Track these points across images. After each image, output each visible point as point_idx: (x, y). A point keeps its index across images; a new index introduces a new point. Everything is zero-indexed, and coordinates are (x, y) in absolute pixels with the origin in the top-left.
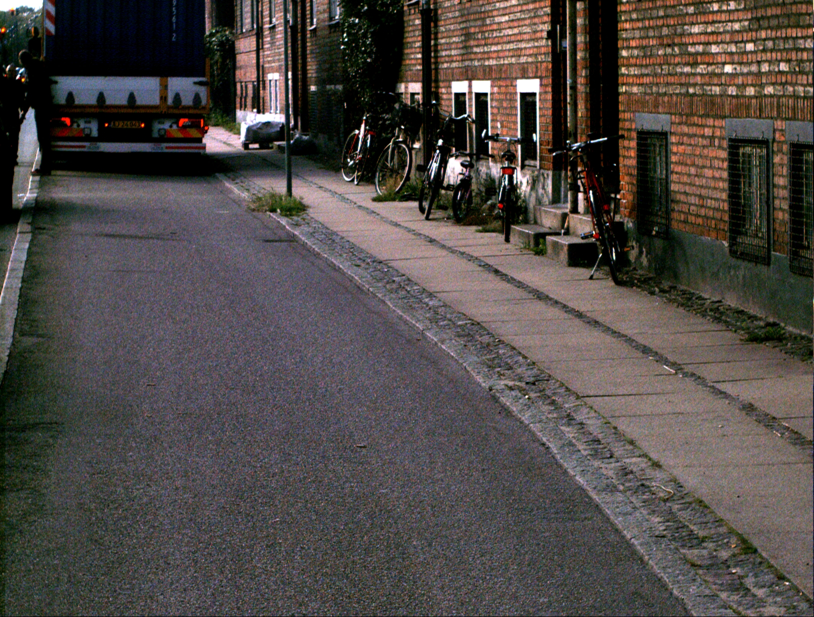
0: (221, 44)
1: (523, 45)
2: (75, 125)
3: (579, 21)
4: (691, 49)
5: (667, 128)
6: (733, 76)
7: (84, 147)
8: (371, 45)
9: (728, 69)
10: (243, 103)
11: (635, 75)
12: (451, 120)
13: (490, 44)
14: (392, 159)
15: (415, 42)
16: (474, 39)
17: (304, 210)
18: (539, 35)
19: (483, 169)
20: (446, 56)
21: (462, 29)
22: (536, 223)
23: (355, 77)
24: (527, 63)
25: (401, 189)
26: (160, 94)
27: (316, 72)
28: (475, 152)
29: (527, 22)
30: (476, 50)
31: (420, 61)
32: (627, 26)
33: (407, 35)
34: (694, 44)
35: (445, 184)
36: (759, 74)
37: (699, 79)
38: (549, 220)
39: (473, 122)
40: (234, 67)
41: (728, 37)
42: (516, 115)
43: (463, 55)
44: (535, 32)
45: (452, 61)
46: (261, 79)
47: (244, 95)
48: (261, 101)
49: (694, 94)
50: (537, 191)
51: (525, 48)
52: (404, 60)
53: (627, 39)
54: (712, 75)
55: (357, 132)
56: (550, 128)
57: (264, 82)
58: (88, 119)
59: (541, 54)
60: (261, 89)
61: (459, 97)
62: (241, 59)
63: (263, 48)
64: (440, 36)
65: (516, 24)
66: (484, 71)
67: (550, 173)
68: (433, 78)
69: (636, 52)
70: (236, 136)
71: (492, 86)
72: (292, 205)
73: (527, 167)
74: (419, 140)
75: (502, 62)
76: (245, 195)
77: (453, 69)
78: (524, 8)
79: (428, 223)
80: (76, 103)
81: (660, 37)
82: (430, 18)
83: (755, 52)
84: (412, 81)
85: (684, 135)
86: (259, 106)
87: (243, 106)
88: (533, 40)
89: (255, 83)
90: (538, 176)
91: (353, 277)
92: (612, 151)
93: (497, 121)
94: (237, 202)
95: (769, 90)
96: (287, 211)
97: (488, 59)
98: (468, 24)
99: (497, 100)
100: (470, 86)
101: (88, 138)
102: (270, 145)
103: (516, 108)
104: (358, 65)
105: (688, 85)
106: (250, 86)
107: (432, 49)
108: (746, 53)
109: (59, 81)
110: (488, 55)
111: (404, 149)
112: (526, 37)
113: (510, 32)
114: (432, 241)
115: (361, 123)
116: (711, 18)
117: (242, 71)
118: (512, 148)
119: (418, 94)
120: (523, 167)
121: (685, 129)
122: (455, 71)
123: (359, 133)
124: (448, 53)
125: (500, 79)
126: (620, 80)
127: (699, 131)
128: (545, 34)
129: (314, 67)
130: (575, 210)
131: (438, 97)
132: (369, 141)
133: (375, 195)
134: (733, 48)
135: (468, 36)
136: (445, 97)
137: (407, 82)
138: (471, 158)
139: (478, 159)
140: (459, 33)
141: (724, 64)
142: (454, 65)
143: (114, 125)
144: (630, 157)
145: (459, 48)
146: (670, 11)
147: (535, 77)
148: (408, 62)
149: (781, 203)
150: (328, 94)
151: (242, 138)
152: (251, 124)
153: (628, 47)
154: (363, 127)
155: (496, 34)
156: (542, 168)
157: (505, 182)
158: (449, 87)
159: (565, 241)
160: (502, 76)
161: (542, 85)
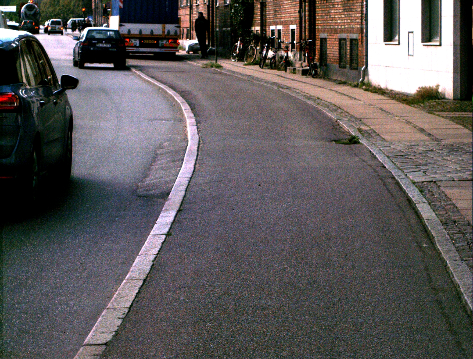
1: (292, 15)
2: (131, 42)
3: (307, 8)
4: (332, 16)
5: (326, 37)
6: (340, 23)
7: (134, 50)
8: (242, 14)
9: (339, 21)
11: (320, 23)
12: (270, 38)
13: (282, 14)
14: (250, 52)
16: (278, 12)
17: (222, 67)
18: (296, 12)
19: (280, 53)
21: (273, 9)
22: (294, 66)
23: (236, 25)
24: (293, 20)
25: (253, 62)
26: (162, 30)
28: (277, 47)
29: (293, 8)
30: (278, 16)
31: (260, 19)
32: (318, 10)
34: (332, 15)
35: (268, 58)
36: (345, 23)
37: (333, 24)
38: (297, 65)
39: (277, 38)
41: (338, 13)
43: (274, 17)
46: (191, 26)
48: (191, 35)
49: (332, 28)
50: (295, 58)
51: (292, 16)
53: (318, 14)
54: (336, 23)
55: (237, 44)
56: (299, 39)
58: (136, 39)
59: (296, 17)
61: (273, 31)
63: (192, 13)
64: (266, 11)
65: (290, 8)
66: (281, 22)
67: (299, 52)
68: (264, 25)
69: (320, 17)
71: (283, 27)
72: (218, 65)
74: (259, 46)
75: (286, 20)
76: (199, 64)
77: (271, 22)
78: (292, 3)
79: (263, 69)
80: (132, 33)
81: (325, 13)
82: (263, 5)
83: (344, 17)
84: (257, 26)
85: (330, 38)
86: (190, 37)
87: (182, 38)
89: (189, 28)
90: (295, 54)
92: (313, 44)
93: (284, 38)
94: (197, 66)
95: (346, 26)
96: (217, 67)
98: (276, 8)
99: (284, 31)
100: (276, 27)
101: (136, 46)
103: (289, 33)
104: (237, 20)
105: (330, 26)
107: (264, 15)
108: (342, 17)
109: (125, 25)
110: (281, 18)
111: (254, 49)
112: (293, 12)
113: (288, 10)
116: (336, 9)
118: (288, 46)
119: (259, 30)
120: (292, 51)
121: (330, 37)
124: (269, 16)
125: (285, 25)
126: (316, 25)
127: (333, 37)
128: (297, 12)
130: (305, 61)
131: (265, 31)
132: (241, 47)
133: (244, 64)
134: (340, 16)
135: (276, 11)
136: (268, 31)
137: (255, 26)
138: (276, 49)
139: (278, 50)
140: (273, 10)
141: (338, 20)
142: (271, 20)
143: (145, 41)
144: (318, 45)
146: (327, 7)
147: (295, 24)
148: (255, 19)
149: (348, 53)
150: (224, 31)
151: (187, 49)
152: (190, 44)
153: (318, 16)
154: (239, 42)
155: (284, 11)
156: (297, 51)
157: (286, 55)
158: (269, 28)
159: (301, 69)
160: (285, 24)
161: (297, 26)
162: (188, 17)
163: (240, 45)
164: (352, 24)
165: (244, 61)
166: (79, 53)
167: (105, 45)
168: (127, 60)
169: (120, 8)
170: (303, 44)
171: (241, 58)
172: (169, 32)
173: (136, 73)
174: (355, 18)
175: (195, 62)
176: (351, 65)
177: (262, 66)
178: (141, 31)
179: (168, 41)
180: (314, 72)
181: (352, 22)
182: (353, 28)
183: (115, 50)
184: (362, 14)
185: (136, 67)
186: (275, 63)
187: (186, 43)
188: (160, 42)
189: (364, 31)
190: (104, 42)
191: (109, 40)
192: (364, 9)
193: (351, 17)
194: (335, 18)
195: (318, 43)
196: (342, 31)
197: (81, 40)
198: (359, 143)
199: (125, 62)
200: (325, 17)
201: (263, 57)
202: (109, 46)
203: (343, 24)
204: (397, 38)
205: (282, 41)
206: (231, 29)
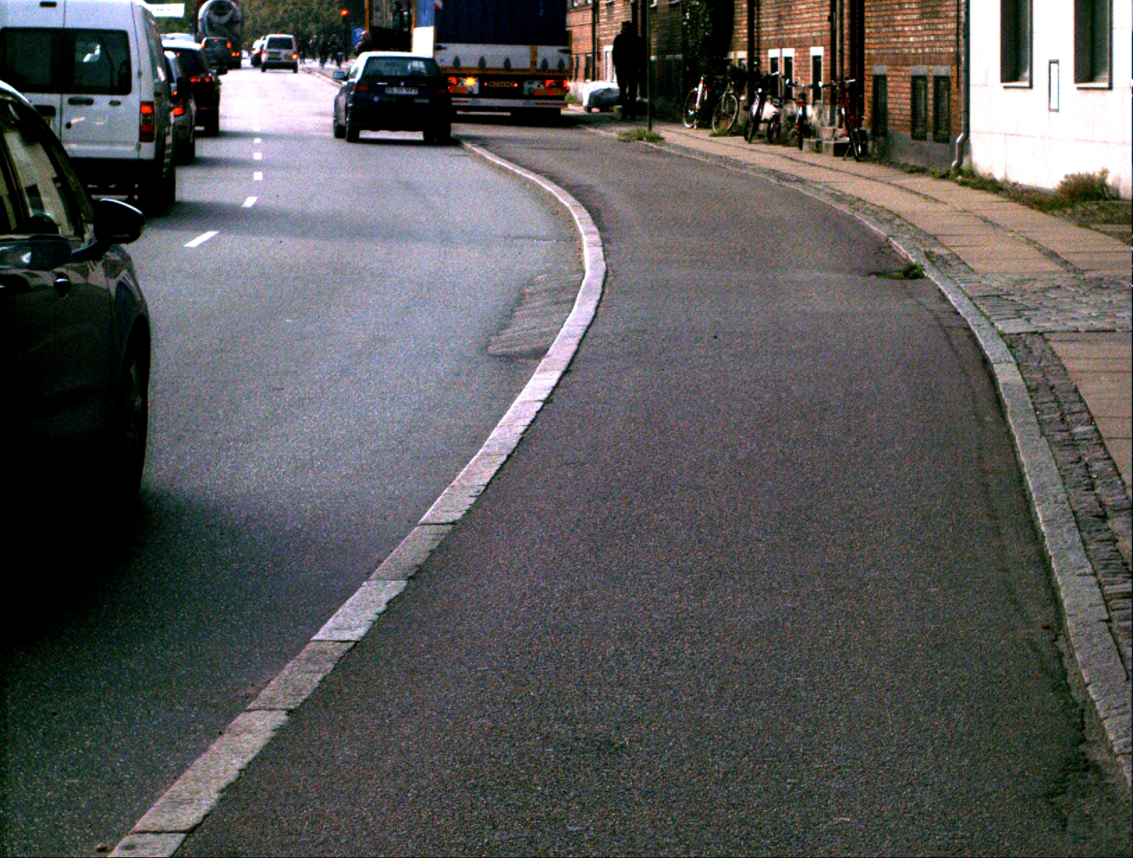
1: (814, 25)
2: (460, 84)
3: (846, 11)
4: (897, 29)
5: (886, 73)
6: (913, 43)
7: (467, 102)
8: (708, 22)
9: (912, 39)
11: (872, 44)
12: (768, 76)
13: (794, 24)
14: (725, 106)
15: (743, 21)
16: (784, 19)
17: (663, 139)
18: (823, 18)
19: (789, 110)
20: (765, 31)
22: (819, 137)
23: (695, 47)
24: (817, 36)
25: (731, 128)
26: (531, 59)
27: (656, 44)
28: (783, 97)
29: (817, 9)
30: (785, 27)
31: (746, 35)
32: (869, 14)
33: (736, 15)
34: (898, 25)
35: (763, 118)
36: (923, 42)
37: (899, 45)
38: (826, 135)
39: (783, 77)
41: (911, 22)
42: (810, 70)
43: (776, 31)
44: (821, 16)
45: (770, 35)
46: (596, 51)
49: (898, 54)
50: (821, 119)
51: (816, 27)
53: (869, 23)
54: (906, 42)
55: (696, 89)
56: (829, 78)
57: (599, 53)
59: (824, 31)
61: (774, 60)
64: (761, 16)
65: (810, 10)
66: (790, 42)
67: (829, 106)
68: (756, 47)
69: (873, 30)
71: (795, 52)
73: (816, 104)
74: (744, 94)
75: (802, 36)
77: (770, 40)
78: (815, 1)
80: (462, 65)
81: (884, 21)
82: (754, 4)
83: (921, 31)
84: (740, 50)
85: (893, 76)
88: (820, 21)
89: (590, 55)
90: (822, 110)
92: (858, 89)
93: (798, 75)
95: (927, 50)
98: (780, 9)
99: (798, 61)
100: (781, 52)
103: (810, 66)
105: (896, 48)
107: (755, 26)
108: (918, 31)
109: (447, 47)
110: (792, 31)
111: (734, 100)
112: (814, 19)
113: (806, 16)
115: (700, 83)
116: (905, 12)
118: (806, 92)
119: (744, 59)
120: (814, 105)
121: (894, 73)
122: (771, 42)
123: (698, 90)
124: (766, 29)
125: (799, 47)
126: (866, 46)
127: (898, 73)
128: (826, 18)
131: (758, 60)
132: (706, 96)
133: (711, 133)
134: (913, 29)
135: (780, 17)
136: (764, 61)
137: (736, 51)
138: (781, 101)
139: (786, 103)
140: (774, 15)
141: (909, 37)
142: (771, 38)
143: (492, 84)
144: (868, 91)
145: (774, 26)
146: (888, 8)
147: (821, 45)
148: (737, 36)
149: (931, 108)
150: (669, 62)
151: (585, 103)
152: (593, 90)
153: (869, 27)
154: (701, 86)
155: (799, 17)
156: (824, 104)
157: (800, 112)
158: (767, 53)
159: (832, 142)
160: (801, 45)
161: (825, 50)
162: (589, 29)
163: (703, 92)
164: (938, 44)
165: (711, 128)
166: (347, 109)
167: (404, 92)
168: (453, 125)
169: (437, 10)
170: (837, 88)
171: (704, 120)
172: (545, 63)
173: (473, 152)
174: (946, 32)
175: (604, 130)
176: (935, 133)
177: (749, 136)
178: (482, 62)
179: (544, 83)
180: (860, 149)
181: (938, 41)
182: (941, 53)
183: (426, 101)
184: (958, 23)
185: (472, 139)
186: (779, 130)
187: (583, 89)
188: (526, 86)
189: (961, 61)
190: (402, 84)
191: (413, 79)
192: (963, 14)
193: (939, 30)
194: (903, 31)
195: (869, 85)
196: (917, 60)
197: (351, 80)
198: (923, 277)
199: (449, 129)
200: (884, 30)
201: (752, 118)
202: (414, 92)
203: (919, 45)
204: (1027, 74)
205: (794, 82)
206: (684, 57)
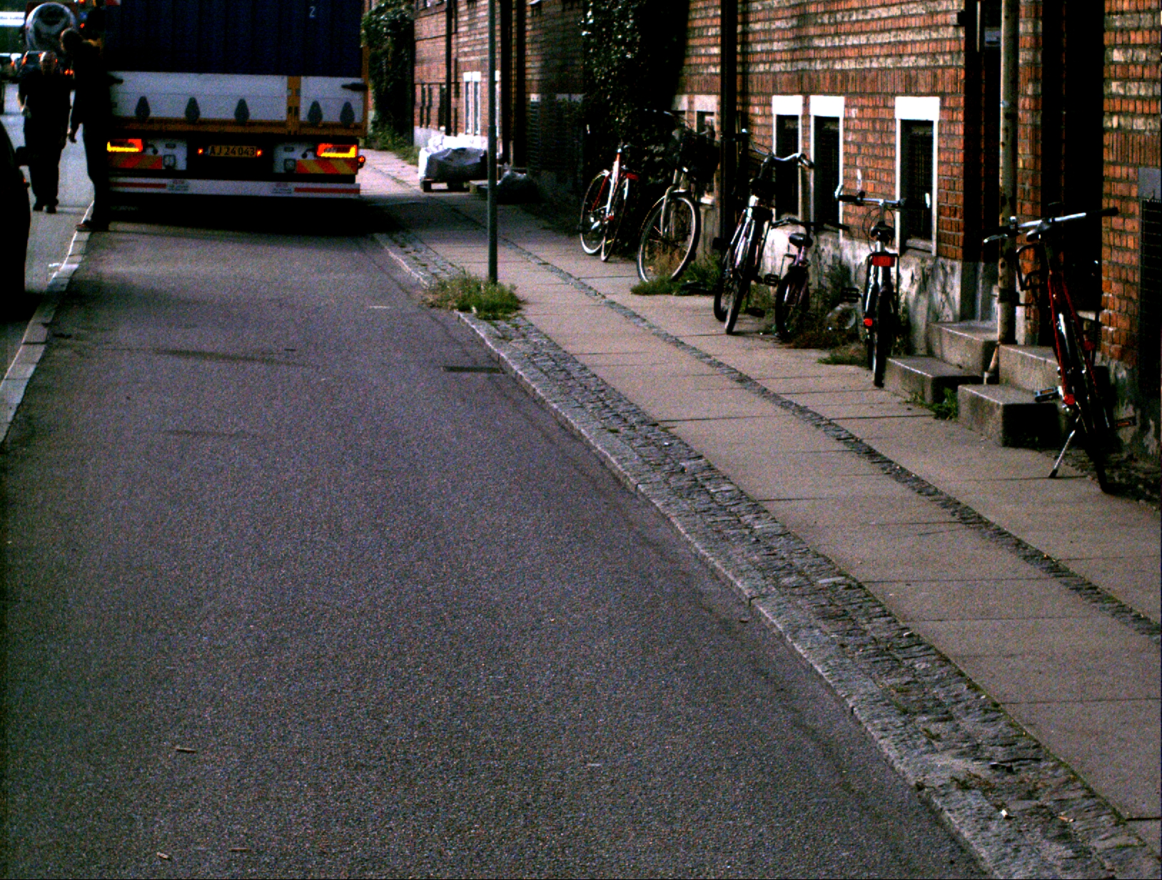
0: (393, 24)
1: (909, 36)
2: (150, 152)
7: (164, 186)
8: (632, 30)
10: (425, 116)
11: (1139, 97)
13: (844, 34)
15: (708, 27)
17: (518, 309)
19: (827, 249)
20: (762, 52)
21: (793, 7)
22: (930, 353)
24: (917, 68)
25: (680, 272)
26: (288, 103)
27: (539, 73)
28: (812, 220)
30: (817, 42)
31: (717, 60)
33: (693, 15)
38: (953, 353)
39: (811, 166)
40: (412, 60)
42: (893, 159)
43: (793, 50)
44: (933, 14)
45: (774, 61)
46: (453, 80)
47: (427, 103)
48: (453, 114)
50: (931, 296)
51: (913, 42)
52: (688, 56)
53: (1123, 30)
55: (606, 173)
56: (960, 185)
57: (457, 84)
58: (173, 142)
59: (943, 53)
60: (453, 95)
62: (423, 49)
63: (456, 32)
66: (833, 80)
67: (958, 265)
68: (739, 88)
69: (1142, 54)
70: (413, 167)
71: (847, 106)
72: (498, 300)
73: (909, 251)
74: (711, 191)
75: (868, 65)
76: (419, 276)
77: (775, 74)
79: (732, 339)
80: (153, 114)
84: (701, 92)
86: (449, 123)
87: (425, 120)
88: (929, 27)
89: (444, 87)
90: (932, 270)
91: (606, 457)
93: (855, 167)
94: (407, 288)
96: (488, 310)
97: (842, 59)
99: (855, 131)
100: (806, 105)
101: (171, 172)
102: (465, 185)
103: (893, 146)
104: (610, 63)
106: (436, 92)
107: (739, 38)
109: (124, 79)
110: (840, 53)
111: (688, 207)
112: (913, 22)
114: (743, 379)
115: (615, 160)
117: (425, 67)
119: (711, 114)
120: (904, 249)
122: (779, 76)
123: (610, 176)
124: (766, 46)
125: (862, 94)
126: (1107, 105)
128: (953, 18)
129: (537, 64)
130: (1008, 338)
131: (747, 122)
132: (626, 189)
133: (636, 282)
135: (804, 18)
137: (692, 93)
139: (819, 230)
142: (777, 67)
143: (213, 151)
145: (788, 40)
148: (694, 60)
150: (559, 108)
152: (435, 151)
154: (616, 166)
156: (942, 255)
158: (768, 104)
160: (866, 89)
161: (945, 108)
162: (443, 43)
163: (621, 180)
195: (1120, 232)
